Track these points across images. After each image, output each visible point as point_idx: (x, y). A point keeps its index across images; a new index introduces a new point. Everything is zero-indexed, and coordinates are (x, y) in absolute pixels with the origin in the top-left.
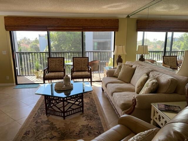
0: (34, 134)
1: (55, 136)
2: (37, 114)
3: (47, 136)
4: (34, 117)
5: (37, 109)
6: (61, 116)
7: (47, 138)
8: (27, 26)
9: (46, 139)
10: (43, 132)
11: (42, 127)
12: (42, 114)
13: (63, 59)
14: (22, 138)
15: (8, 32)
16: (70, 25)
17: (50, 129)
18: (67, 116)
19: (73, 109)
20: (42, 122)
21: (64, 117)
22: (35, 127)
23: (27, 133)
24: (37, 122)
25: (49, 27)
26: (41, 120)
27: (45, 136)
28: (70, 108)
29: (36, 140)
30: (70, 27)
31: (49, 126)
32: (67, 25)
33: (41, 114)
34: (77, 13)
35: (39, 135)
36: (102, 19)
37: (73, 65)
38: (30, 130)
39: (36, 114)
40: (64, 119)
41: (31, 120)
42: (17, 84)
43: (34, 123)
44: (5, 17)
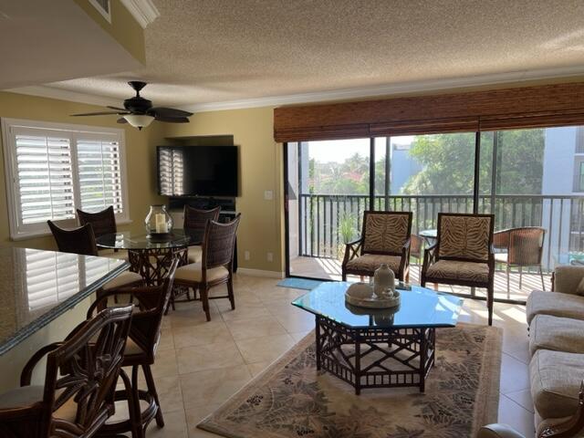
0: (270, 407)
1: (313, 432)
2: (297, 361)
3: (294, 422)
4: (286, 367)
5: (303, 349)
6: (350, 383)
7: (290, 427)
8: (322, 127)
9: (287, 429)
10: (290, 409)
11: (294, 395)
12: (310, 365)
13: (407, 216)
14: (240, 409)
15: (281, 145)
16: (436, 116)
17: (310, 408)
18: (368, 386)
19: (389, 372)
20: (299, 384)
21: (358, 388)
22: (278, 391)
23: (254, 401)
24: (287, 382)
25: (375, 124)
26: (299, 378)
27: (289, 422)
28: (377, 364)
29: (266, 423)
30: (438, 120)
31: (311, 398)
32: (426, 117)
33: (307, 363)
34: (462, 77)
35: (277, 413)
36: (555, 86)
37: (438, 238)
38: (265, 394)
39: (296, 359)
40: (358, 393)
41: (277, 372)
42: (288, 275)
43: (280, 382)
44: (276, 110)
